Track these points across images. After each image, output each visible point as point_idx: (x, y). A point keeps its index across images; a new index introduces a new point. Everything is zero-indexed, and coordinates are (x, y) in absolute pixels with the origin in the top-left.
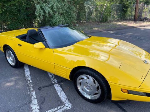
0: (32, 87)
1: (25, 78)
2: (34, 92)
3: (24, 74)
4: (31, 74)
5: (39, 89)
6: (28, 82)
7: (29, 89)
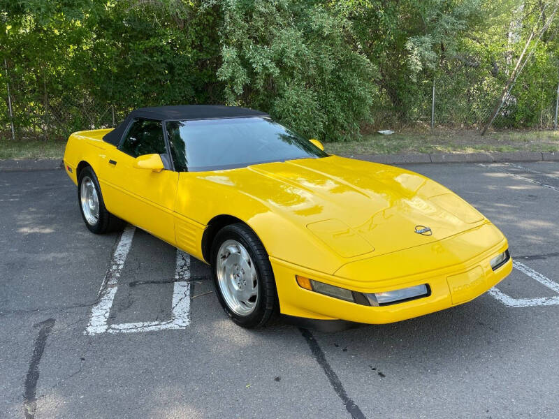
0: (117, 278)
1: (112, 257)
2: (116, 288)
3: (113, 251)
4: (129, 253)
5: (132, 285)
6: (114, 267)
7: (108, 280)
